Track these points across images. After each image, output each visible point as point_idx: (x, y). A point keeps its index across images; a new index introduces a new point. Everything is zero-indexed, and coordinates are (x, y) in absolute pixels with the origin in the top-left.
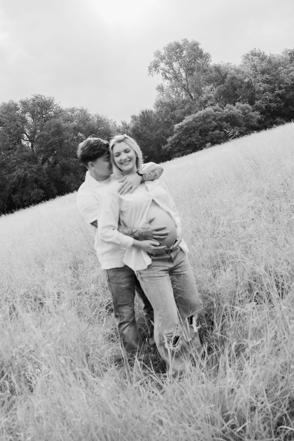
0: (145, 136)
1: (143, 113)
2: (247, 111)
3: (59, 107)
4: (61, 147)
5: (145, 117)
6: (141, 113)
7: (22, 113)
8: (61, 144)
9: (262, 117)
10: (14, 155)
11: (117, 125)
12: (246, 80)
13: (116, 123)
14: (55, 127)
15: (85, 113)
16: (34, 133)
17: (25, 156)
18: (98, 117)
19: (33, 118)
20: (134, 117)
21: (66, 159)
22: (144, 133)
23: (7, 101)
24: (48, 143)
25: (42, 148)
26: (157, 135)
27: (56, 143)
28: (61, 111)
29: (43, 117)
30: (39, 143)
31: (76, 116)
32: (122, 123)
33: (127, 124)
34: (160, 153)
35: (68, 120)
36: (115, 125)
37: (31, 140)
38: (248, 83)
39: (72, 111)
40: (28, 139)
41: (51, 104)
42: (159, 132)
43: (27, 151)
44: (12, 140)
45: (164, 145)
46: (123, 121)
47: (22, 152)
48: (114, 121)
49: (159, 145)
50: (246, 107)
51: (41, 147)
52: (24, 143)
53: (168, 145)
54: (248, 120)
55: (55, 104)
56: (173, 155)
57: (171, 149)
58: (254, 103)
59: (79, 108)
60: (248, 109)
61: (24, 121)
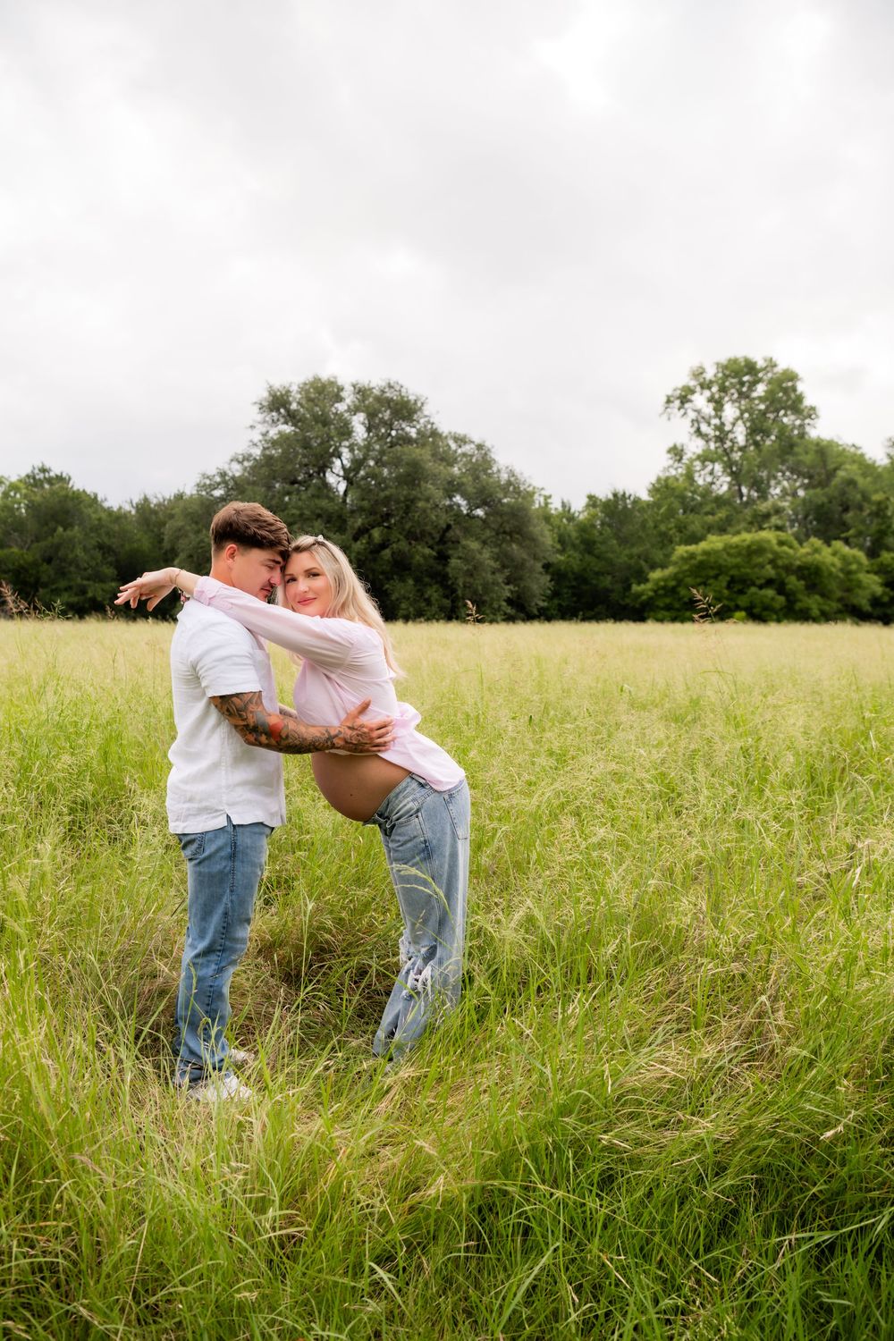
0: (603, 548)
1: (615, 495)
2: (854, 567)
3: (433, 424)
4: (406, 513)
5: (616, 507)
6: (611, 497)
7: (349, 410)
8: (408, 507)
9: (884, 593)
10: (300, 499)
11: (550, 506)
12: (877, 497)
13: (549, 501)
14: (407, 464)
15: (486, 454)
16: (358, 464)
17: (322, 509)
18: (512, 473)
19: (369, 430)
20: (593, 501)
21: (410, 544)
22: (603, 543)
23: (325, 376)
24: (382, 495)
25: (365, 503)
26: (631, 557)
27: (398, 502)
28: (435, 433)
29: (390, 434)
30: (363, 490)
31: (464, 455)
32: (563, 503)
33: (572, 511)
34: (623, 599)
35: (442, 459)
36: (547, 504)
37: (349, 476)
38: (879, 503)
39: (461, 440)
40: (342, 473)
41: (415, 412)
42: (635, 550)
43: (332, 500)
44: (306, 465)
45: (639, 584)
46: (565, 501)
47: (318, 497)
48: (546, 493)
49: (627, 579)
50: (854, 557)
51: (363, 500)
52: (331, 479)
53: (649, 586)
54: (849, 590)
55: (426, 413)
56: (652, 614)
57: (651, 598)
58: (879, 556)
59: (477, 440)
60: (860, 564)
61: (346, 432)
